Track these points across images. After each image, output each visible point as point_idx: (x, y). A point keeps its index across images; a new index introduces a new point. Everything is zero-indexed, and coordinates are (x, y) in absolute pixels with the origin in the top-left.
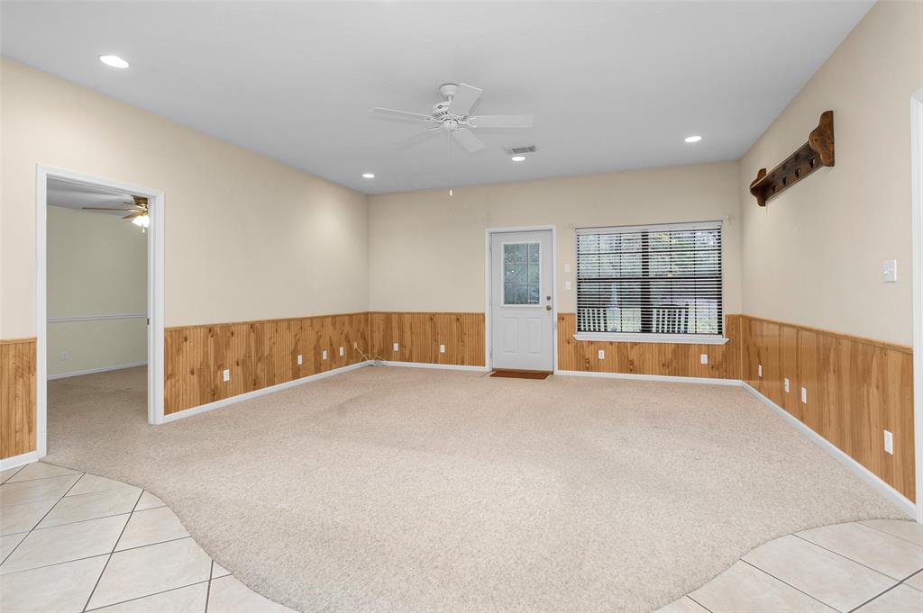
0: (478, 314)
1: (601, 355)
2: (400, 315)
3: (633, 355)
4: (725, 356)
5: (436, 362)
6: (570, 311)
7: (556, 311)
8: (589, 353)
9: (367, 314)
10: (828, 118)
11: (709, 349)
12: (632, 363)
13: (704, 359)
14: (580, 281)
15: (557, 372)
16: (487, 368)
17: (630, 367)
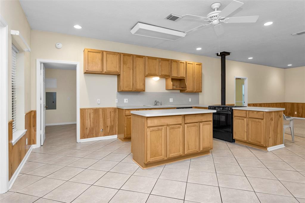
2: (298, 104)
9: (285, 103)
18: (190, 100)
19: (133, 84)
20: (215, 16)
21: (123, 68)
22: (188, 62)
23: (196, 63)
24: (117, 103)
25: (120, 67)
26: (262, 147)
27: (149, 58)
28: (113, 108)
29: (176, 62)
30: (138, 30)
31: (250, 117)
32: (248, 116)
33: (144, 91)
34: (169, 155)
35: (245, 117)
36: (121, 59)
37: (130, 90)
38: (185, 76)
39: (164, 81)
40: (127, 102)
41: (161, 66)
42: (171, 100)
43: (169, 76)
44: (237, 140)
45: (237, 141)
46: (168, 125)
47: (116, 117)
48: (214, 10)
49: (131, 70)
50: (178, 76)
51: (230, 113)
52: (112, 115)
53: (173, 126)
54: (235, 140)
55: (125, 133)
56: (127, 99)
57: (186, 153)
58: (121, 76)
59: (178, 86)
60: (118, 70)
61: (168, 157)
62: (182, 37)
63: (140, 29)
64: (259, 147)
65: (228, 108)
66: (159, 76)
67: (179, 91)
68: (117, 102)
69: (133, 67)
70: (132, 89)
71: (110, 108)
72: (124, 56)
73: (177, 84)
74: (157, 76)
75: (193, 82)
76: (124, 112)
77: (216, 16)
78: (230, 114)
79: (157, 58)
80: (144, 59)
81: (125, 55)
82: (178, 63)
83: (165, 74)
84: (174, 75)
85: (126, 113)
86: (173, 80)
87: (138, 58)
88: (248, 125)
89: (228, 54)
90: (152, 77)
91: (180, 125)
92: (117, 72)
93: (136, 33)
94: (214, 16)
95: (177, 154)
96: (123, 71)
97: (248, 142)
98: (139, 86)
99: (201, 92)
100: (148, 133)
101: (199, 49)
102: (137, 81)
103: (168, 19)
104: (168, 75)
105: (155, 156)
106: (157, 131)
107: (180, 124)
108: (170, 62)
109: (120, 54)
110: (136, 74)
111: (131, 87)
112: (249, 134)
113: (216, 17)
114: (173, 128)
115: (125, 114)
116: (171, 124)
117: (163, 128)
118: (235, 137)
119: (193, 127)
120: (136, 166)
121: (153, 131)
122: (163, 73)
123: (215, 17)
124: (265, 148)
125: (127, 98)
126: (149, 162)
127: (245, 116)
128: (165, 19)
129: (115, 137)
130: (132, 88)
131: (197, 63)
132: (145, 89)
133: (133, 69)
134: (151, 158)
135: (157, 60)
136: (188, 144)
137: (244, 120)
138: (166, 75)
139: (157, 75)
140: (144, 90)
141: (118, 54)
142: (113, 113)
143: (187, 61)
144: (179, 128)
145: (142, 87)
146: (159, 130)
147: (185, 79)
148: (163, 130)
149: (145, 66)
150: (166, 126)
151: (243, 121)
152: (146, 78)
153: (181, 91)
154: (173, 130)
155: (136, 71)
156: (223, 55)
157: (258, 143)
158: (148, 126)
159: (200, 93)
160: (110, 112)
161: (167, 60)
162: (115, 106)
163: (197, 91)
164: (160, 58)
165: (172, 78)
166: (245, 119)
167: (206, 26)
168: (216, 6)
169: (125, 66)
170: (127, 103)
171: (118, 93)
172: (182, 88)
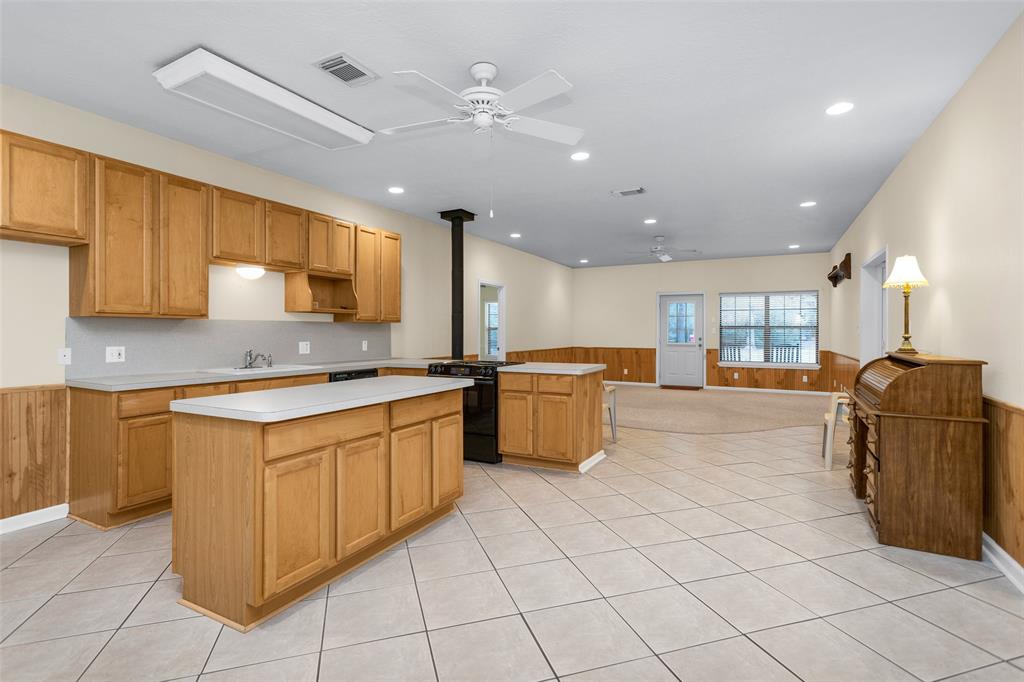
0: (650, 349)
1: (736, 376)
2: (596, 349)
3: (757, 376)
4: (819, 376)
5: (621, 380)
6: (715, 348)
7: (705, 347)
8: (728, 375)
9: (572, 348)
10: (848, 256)
11: (808, 372)
12: (757, 381)
13: (805, 379)
14: (721, 328)
15: (705, 387)
16: (657, 384)
17: (756, 384)
18: (365, 347)
19: (155, 289)
20: (486, 102)
21: (105, 220)
22: (362, 227)
23: (384, 233)
24: (67, 366)
25: (88, 212)
26: (566, 464)
27: (225, 193)
28: (43, 390)
29: (327, 222)
30: (196, 79)
31: (541, 389)
32: (535, 390)
33: (205, 315)
34: (344, 549)
35: (529, 393)
36: (92, 182)
37: (141, 310)
38: (352, 272)
39: (279, 280)
40: (123, 360)
41: (271, 228)
42: (304, 348)
43: (299, 267)
44: (506, 456)
45: (507, 459)
46: (339, 444)
47: (61, 424)
48: (479, 83)
49: (146, 233)
50: (330, 269)
51: (492, 382)
52: (40, 418)
53: (357, 444)
54: (501, 455)
55: (120, 491)
56: (123, 348)
57: (395, 525)
58: (96, 255)
59: (328, 300)
60: (76, 224)
61: (339, 558)
62: (356, 142)
63: (206, 75)
64: (561, 466)
65: (486, 368)
66: (265, 264)
67: (329, 318)
68: (68, 361)
69: (153, 221)
70: (148, 309)
71: (27, 390)
72: (109, 171)
73: (326, 293)
74: (257, 263)
75: (377, 289)
76: (115, 405)
77: (488, 102)
78: (490, 385)
79: (258, 199)
80: (205, 196)
81: (111, 165)
82: (330, 225)
83: (285, 259)
84: (319, 264)
85: (123, 408)
86: (315, 280)
87: (179, 190)
88: (535, 412)
89: (471, 216)
90: (235, 266)
91: (377, 438)
92: (75, 232)
93: (179, 87)
94: (483, 102)
95: (371, 537)
96: (106, 233)
97: (535, 456)
98: (181, 297)
99: (399, 321)
100: (267, 485)
101: (396, 190)
102: (172, 275)
103: (326, 68)
104: (295, 264)
105: (294, 568)
106: (301, 469)
107: (378, 434)
108: (303, 219)
109: (88, 159)
110: (168, 247)
111: (147, 299)
112: (538, 436)
113: (488, 106)
114: (356, 451)
115: (119, 410)
116: (348, 437)
117: (326, 454)
118: (504, 447)
119: (413, 438)
120: (206, 625)
121: (286, 474)
122: (281, 255)
123: (485, 106)
124: (575, 466)
125: (119, 345)
126: (274, 594)
127: (529, 389)
128: (314, 65)
129: (59, 512)
130: (151, 306)
131: (388, 234)
132: (207, 310)
133: (154, 231)
134: (278, 578)
135: (258, 206)
136: (402, 497)
137: (525, 399)
138: (290, 263)
139: (258, 260)
140: (203, 312)
141: (80, 157)
142: (47, 409)
143: (358, 223)
144: (376, 446)
145: (195, 302)
146: (309, 465)
147: (352, 278)
148: (325, 465)
149: (207, 225)
150: (332, 448)
151: (523, 402)
152: (212, 268)
153: (339, 318)
154: (356, 456)
155: (168, 238)
156: (458, 218)
157: (560, 457)
158: (267, 459)
159: (393, 325)
160: (29, 409)
161: (296, 212)
162: (57, 378)
163: (385, 320)
164: (270, 202)
165: (312, 273)
166: (530, 397)
167: (453, 123)
168: (484, 71)
169: (113, 212)
170: (122, 363)
171: (74, 324)
172: (342, 308)
